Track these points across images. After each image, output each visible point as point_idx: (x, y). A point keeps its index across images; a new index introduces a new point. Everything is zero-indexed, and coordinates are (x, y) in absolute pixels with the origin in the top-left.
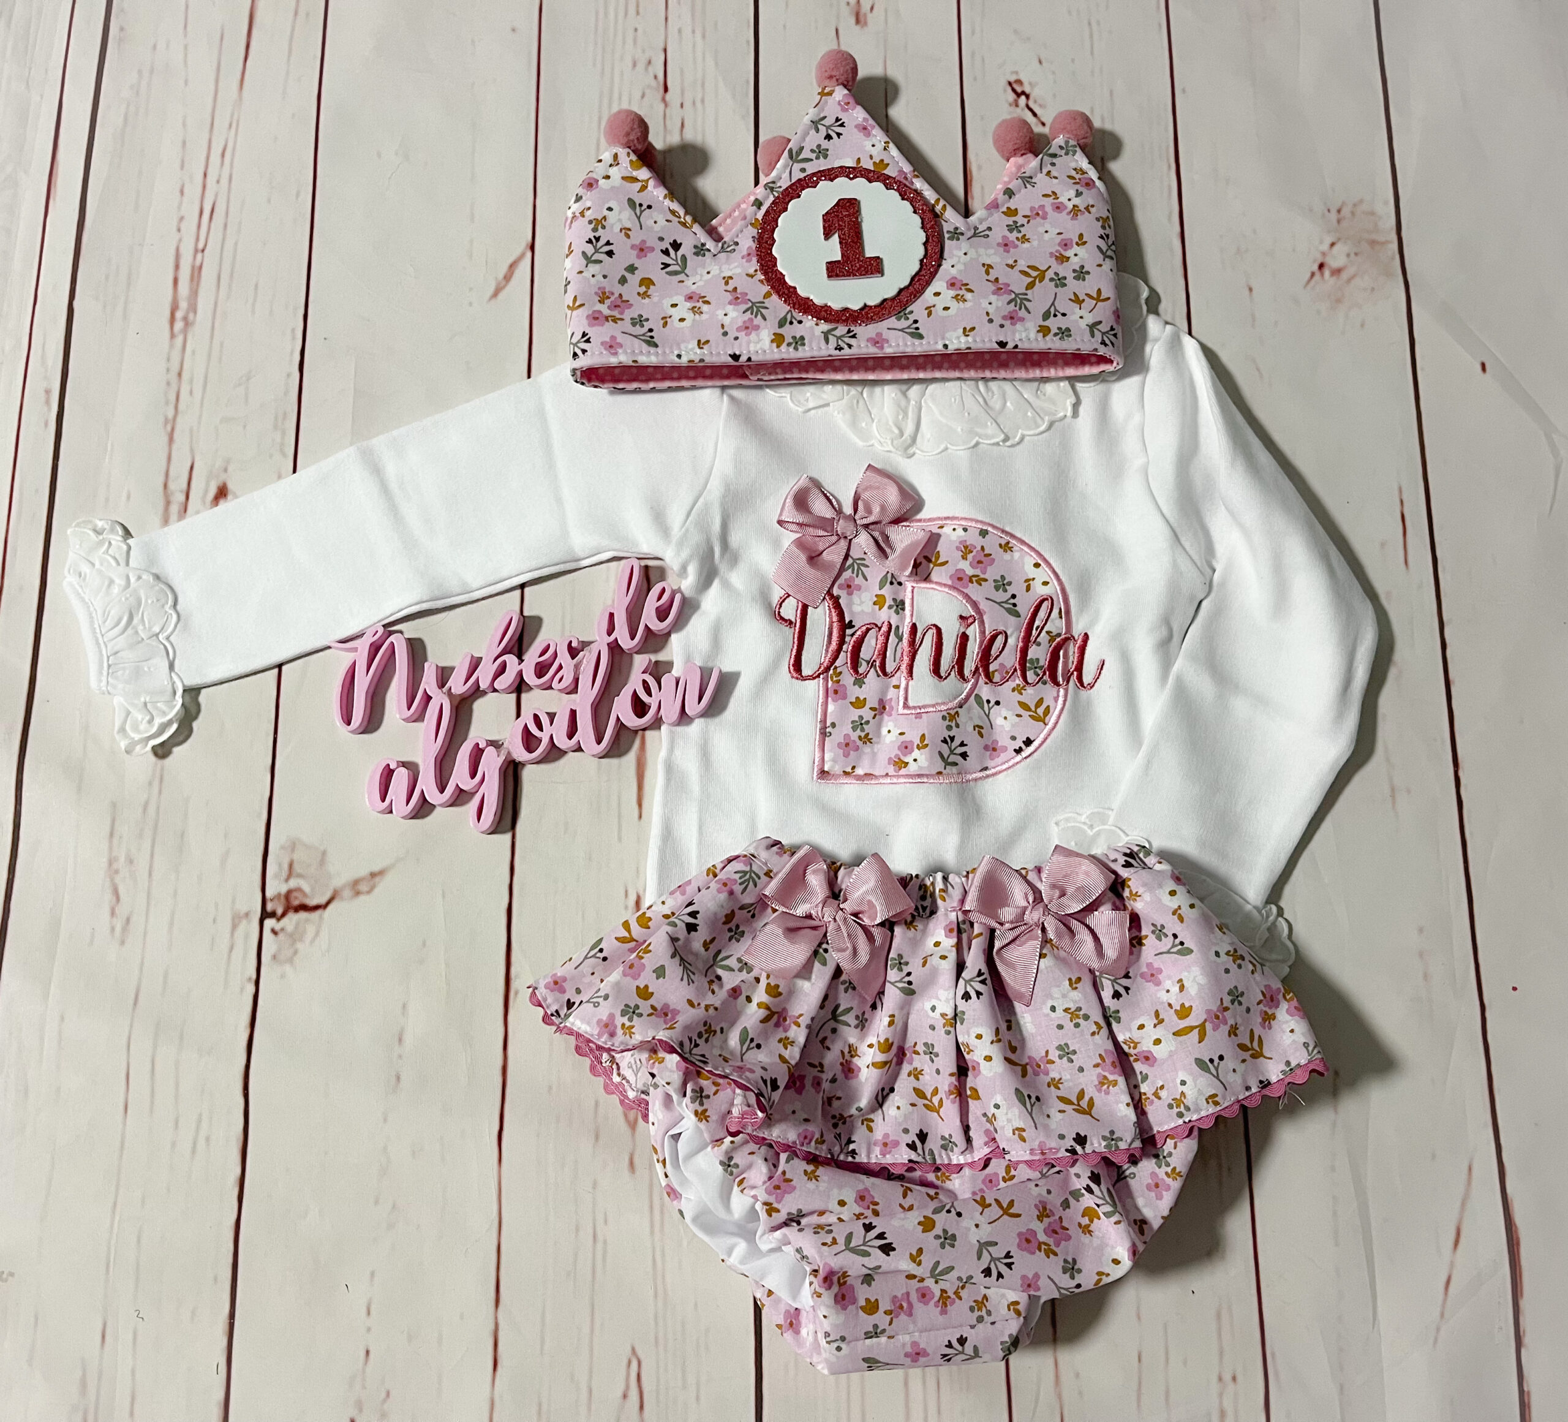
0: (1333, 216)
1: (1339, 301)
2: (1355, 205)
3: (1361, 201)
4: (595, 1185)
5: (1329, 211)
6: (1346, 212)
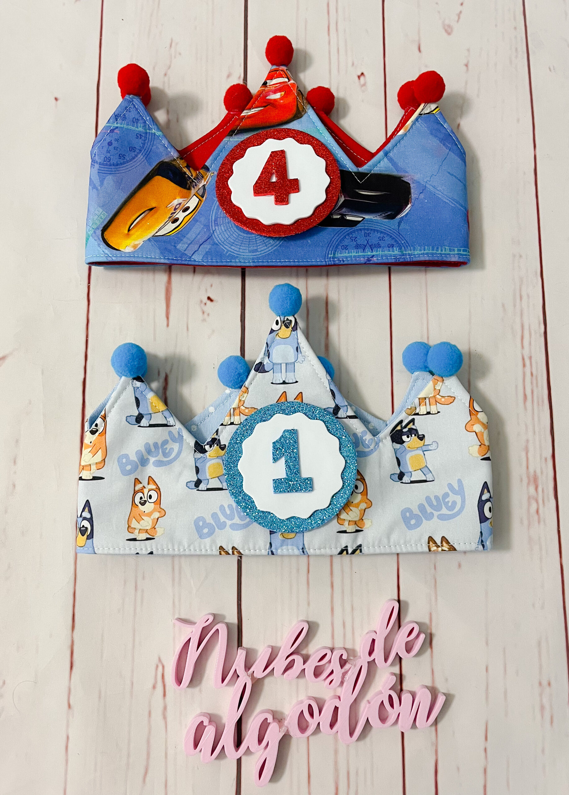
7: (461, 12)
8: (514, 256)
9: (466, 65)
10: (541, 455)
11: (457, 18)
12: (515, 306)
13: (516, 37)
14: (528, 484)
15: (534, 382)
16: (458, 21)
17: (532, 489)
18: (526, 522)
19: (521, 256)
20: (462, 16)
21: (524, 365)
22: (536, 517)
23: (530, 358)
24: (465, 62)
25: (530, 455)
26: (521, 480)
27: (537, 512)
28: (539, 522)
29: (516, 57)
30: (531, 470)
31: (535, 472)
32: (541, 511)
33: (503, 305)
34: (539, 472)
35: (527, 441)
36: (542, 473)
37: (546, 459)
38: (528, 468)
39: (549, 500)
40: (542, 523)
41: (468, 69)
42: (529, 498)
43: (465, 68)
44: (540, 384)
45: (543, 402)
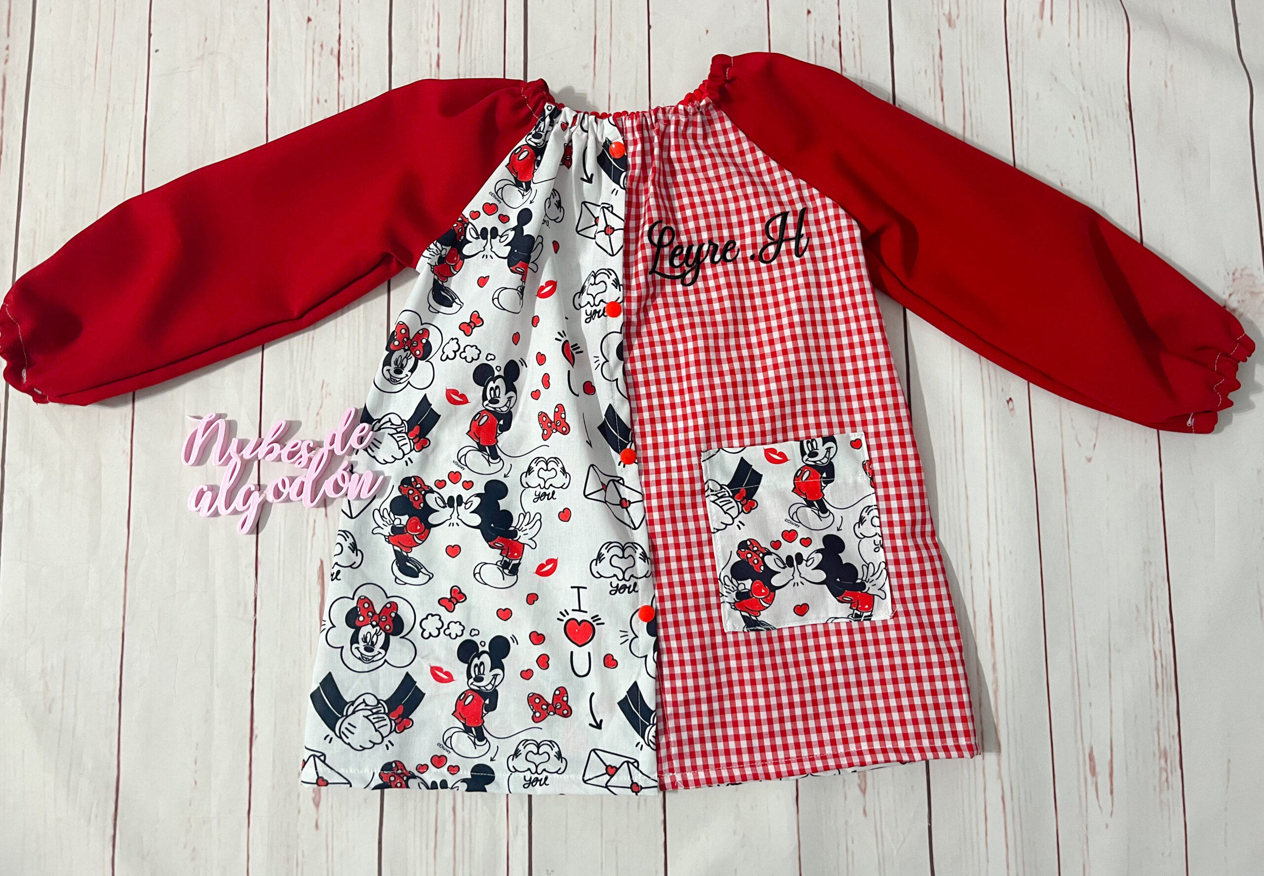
0: (1231, 276)
2: (1242, 270)
3: (1246, 268)
4: (846, 822)
5: (1228, 274)
6: (1237, 275)
8: (1145, 563)
10: (1169, 734)
12: (1146, 606)
14: (1160, 757)
15: (1164, 672)
17: (1163, 762)
18: (1158, 789)
19: (1150, 563)
21: (1156, 658)
22: (1166, 784)
23: (1161, 652)
25: (1161, 733)
26: (1154, 755)
27: (1167, 780)
28: (1168, 788)
30: (1162, 747)
31: (1165, 748)
32: (1170, 779)
33: (1137, 607)
34: (1168, 747)
35: (1159, 722)
36: (1170, 747)
37: (1173, 737)
38: (1159, 744)
39: (1176, 771)
40: (1170, 790)
42: (1161, 769)
44: (1169, 675)
45: (1171, 689)
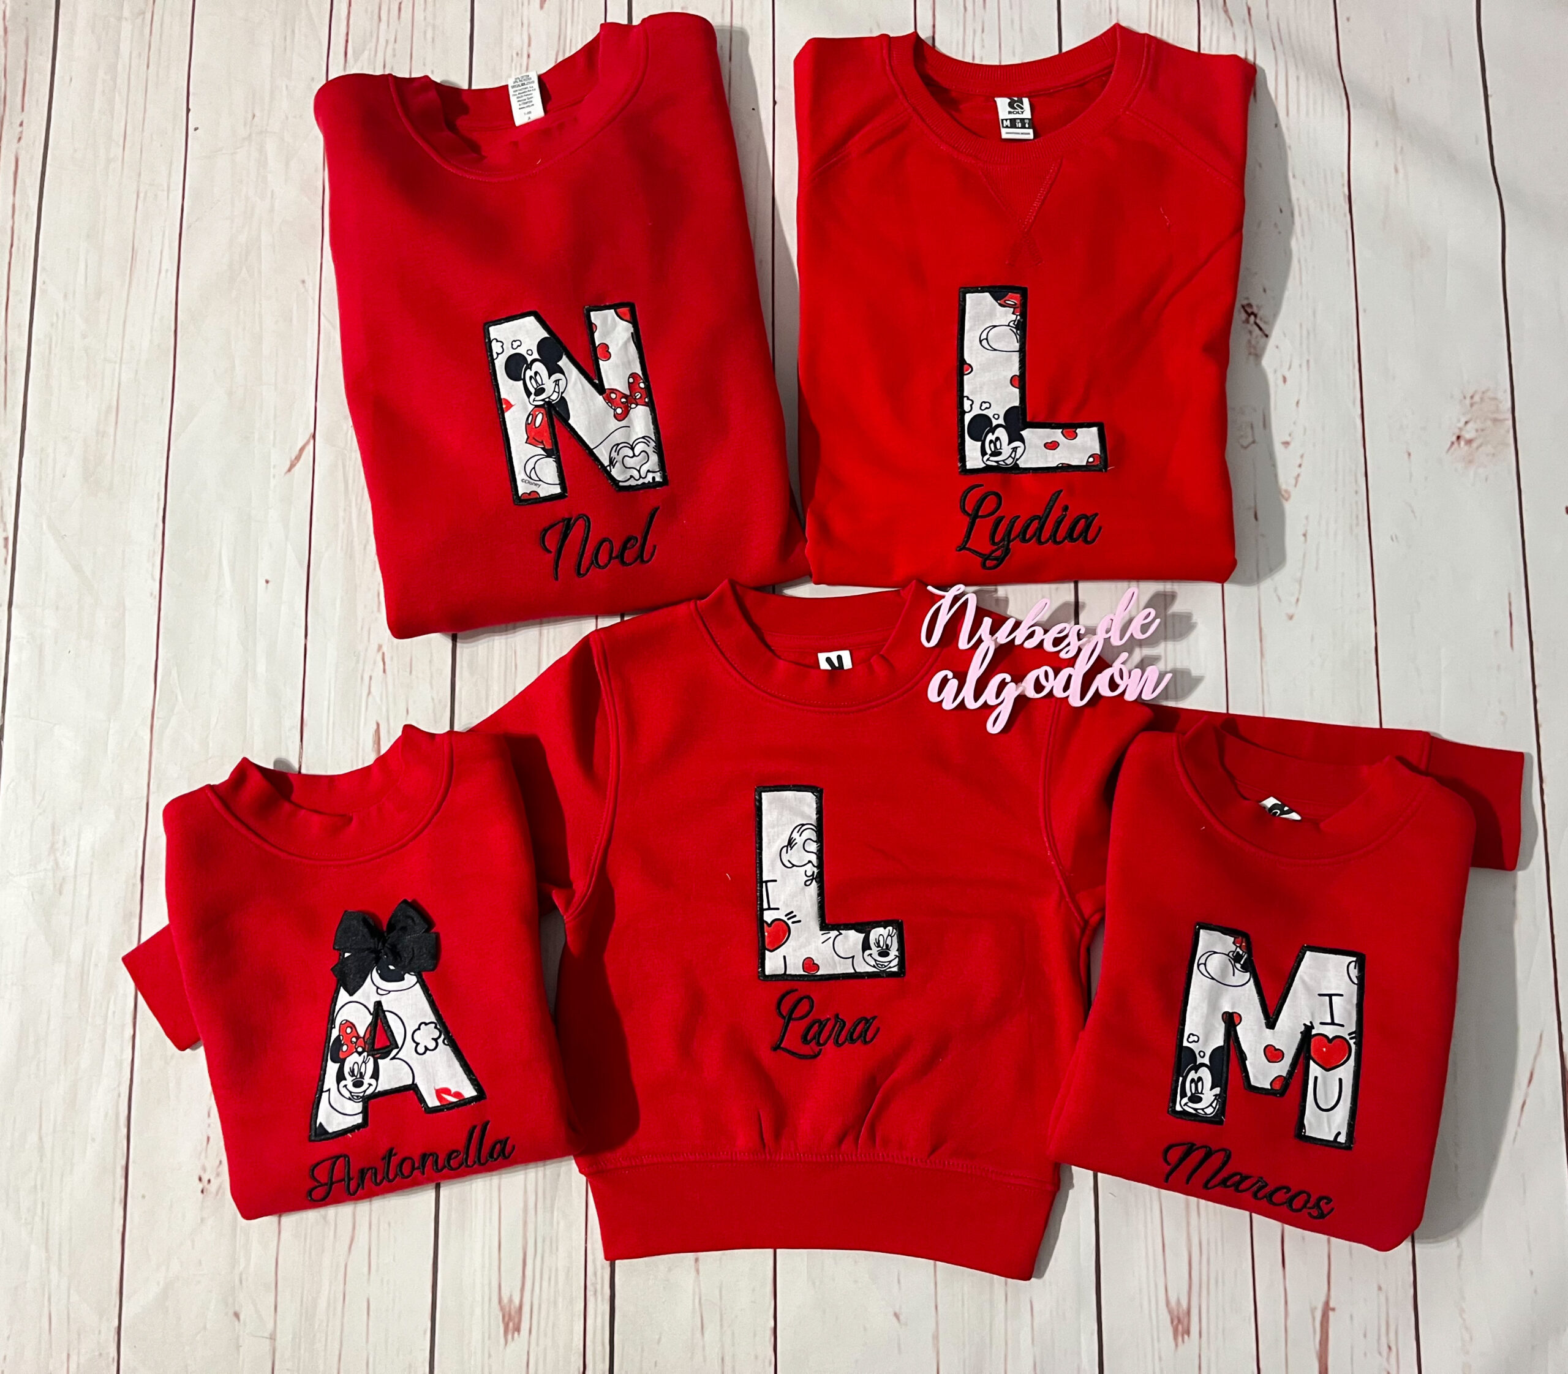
0: (1468, 401)
1: (1470, 462)
2: (1483, 393)
3: (1488, 390)
5: (1465, 398)
6: (1477, 398)
7: (1298, 475)
9: (1305, 535)
11: (1293, 482)
13: (1357, 503)
16: (1296, 486)
20: (1300, 479)
24: (1303, 532)
29: (1357, 525)
41: (1306, 540)
43: (1302, 538)
